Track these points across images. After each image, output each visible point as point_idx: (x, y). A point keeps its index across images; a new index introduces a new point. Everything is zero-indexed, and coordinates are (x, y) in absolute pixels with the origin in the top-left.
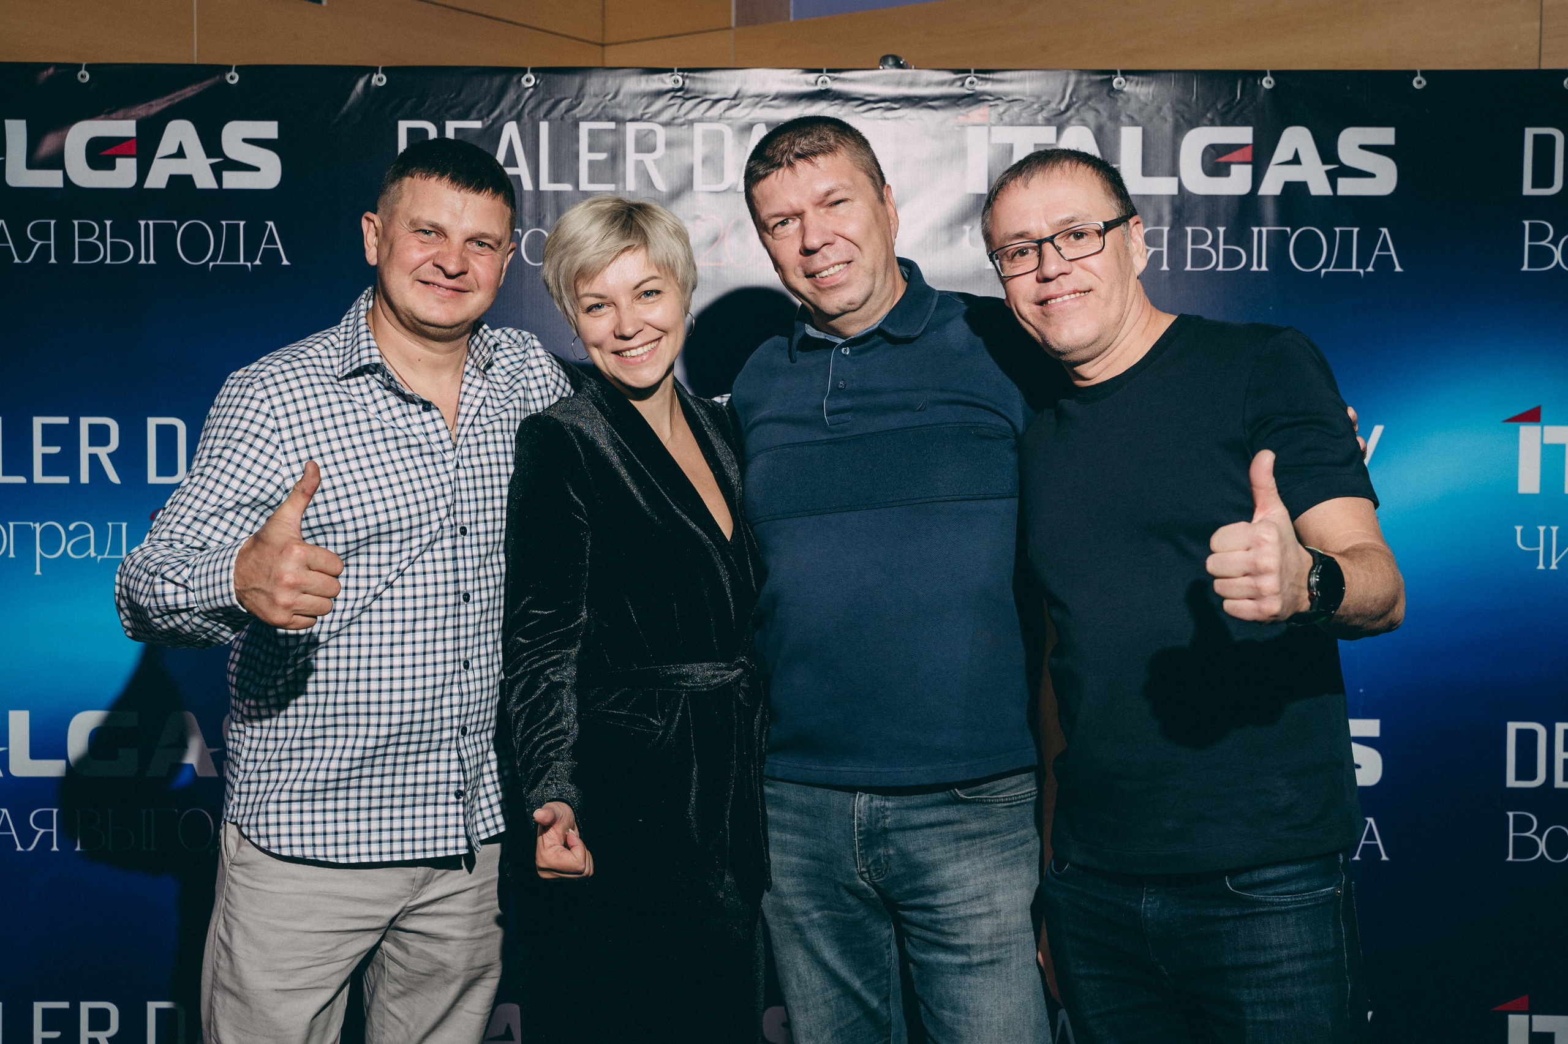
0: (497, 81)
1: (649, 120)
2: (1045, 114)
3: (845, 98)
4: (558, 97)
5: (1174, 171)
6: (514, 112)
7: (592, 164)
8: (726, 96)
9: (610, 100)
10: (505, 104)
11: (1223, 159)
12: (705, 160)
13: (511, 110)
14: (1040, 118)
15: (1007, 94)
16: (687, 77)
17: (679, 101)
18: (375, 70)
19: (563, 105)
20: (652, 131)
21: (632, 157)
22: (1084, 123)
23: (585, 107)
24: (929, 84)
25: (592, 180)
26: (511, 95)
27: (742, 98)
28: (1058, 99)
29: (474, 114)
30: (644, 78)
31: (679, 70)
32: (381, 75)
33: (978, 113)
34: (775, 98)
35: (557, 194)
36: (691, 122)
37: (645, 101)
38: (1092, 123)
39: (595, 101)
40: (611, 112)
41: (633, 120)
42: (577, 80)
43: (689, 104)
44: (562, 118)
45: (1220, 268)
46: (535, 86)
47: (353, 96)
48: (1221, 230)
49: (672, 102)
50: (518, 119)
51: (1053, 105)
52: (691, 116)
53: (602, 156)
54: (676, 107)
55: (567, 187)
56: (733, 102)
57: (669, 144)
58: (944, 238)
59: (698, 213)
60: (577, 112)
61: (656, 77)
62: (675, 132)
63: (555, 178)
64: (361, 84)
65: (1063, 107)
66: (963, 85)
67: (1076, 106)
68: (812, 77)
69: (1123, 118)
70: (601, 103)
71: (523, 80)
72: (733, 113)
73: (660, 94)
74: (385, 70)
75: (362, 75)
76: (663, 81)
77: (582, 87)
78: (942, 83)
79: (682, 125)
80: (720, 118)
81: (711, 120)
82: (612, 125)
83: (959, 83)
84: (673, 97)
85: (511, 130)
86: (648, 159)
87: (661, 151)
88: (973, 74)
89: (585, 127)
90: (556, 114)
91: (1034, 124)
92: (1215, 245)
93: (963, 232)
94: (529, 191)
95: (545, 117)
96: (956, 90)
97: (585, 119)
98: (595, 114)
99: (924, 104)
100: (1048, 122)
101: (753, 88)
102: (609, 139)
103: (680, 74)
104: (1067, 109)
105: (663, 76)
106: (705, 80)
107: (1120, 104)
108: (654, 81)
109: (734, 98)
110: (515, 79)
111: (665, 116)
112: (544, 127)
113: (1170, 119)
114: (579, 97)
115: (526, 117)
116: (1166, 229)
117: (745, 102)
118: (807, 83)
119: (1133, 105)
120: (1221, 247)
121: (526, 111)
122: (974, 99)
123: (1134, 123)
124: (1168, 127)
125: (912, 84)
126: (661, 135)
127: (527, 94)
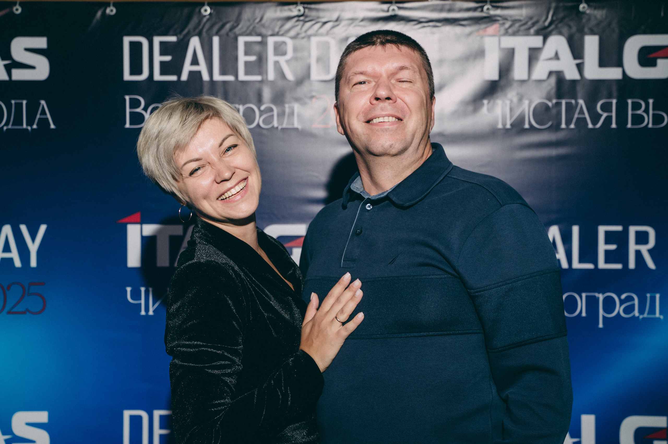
0: (186, 11)
1: (282, 35)
2: (535, 28)
3: (407, 20)
4: (225, 21)
5: (619, 63)
6: (197, 31)
7: (247, 64)
8: (330, 19)
9: (258, 23)
10: (191, 26)
11: (652, 56)
12: (319, 60)
13: (195, 29)
14: (532, 31)
15: (511, 16)
16: (306, 8)
17: (301, 23)
18: (108, 5)
19: (228, 26)
20: (284, 43)
21: (271, 58)
22: (560, 33)
23: (242, 28)
24: (460, 10)
25: (247, 73)
26: (195, 20)
27: (341, 20)
28: (543, 18)
29: (171, 32)
30: (279, 8)
31: (302, 3)
32: (112, 8)
33: (493, 28)
34: (363, 20)
35: (225, 83)
36: (309, 37)
37: (279, 23)
38: (566, 34)
39: (248, 24)
40: (258, 31)
41: (273, 35)
42: (236, 10)
43: (308, 24)
44: (227, 34)
45: (650, 126)
46: (210, 14)
47: (95, 21)
48: (651, 101)
49: (297, 23)
50: (199, 35)
51: (541, 23)
52: (309, 32)
53: (253, 58)
54: (299, 27)
55: (230, 78)
56: (336, 23)
57: (295, 50)
58: (470, 108)
59: (314, 94)
60: (237, 30)
61: (286, 8)
62: (299, 42)
63: (223, 72)
64: (99, 14)
65: (547, 24)
66: (482, 11)
67: (556, 22)
68: (385, 7)
69: (586, 30)
70: (251, 25)
71: (202, 10)
72: (336, 30)
73: (289, 19)
74: (115, 5)
75: (100, 8)
76: (290, 10)
77: (240, 15)
78: (468, 10)
79: (303, 38)
80: (327, 34)
81: (321, 35)
82: (258, 39)
83: (480, 10)
84: (298, 21)
85: (195, 42)
86: (282, 60)
87: (290, 54)
88: (488, 3)
89: (242, 40)
90: (224, 31)
91: (528, 34)
92: (646, 111)
93: (483, 104)
94: (206, 82)
95: (217, 34)
96: (477, 14)
97: (243, 34)
98: (248, 32)
99: (457, 23)
100: (537, 33)
101: (347, 15)
102: (257, 48)
103: (302, 5)
104: (550, 24)
105: (292, 7)
106: (317, 10)
107: (584, 21)
108: (285, 10)
109: (337, 20)
110: (197, 10)
111: (292, 33)
112: (216, 40)
113: (617, 31)
114: (238, 21)
115: (204, 34)
116: (614, 101)
117: (343, 23)
118: (383, 11)
119: (593, 23)
120: (651, 112)
121: (205, 30)
122: (490, 20)
123: (592, 32)
124: (615, 36)
125: (450, 10)
126: (290, 44)
127: (205, 20)
